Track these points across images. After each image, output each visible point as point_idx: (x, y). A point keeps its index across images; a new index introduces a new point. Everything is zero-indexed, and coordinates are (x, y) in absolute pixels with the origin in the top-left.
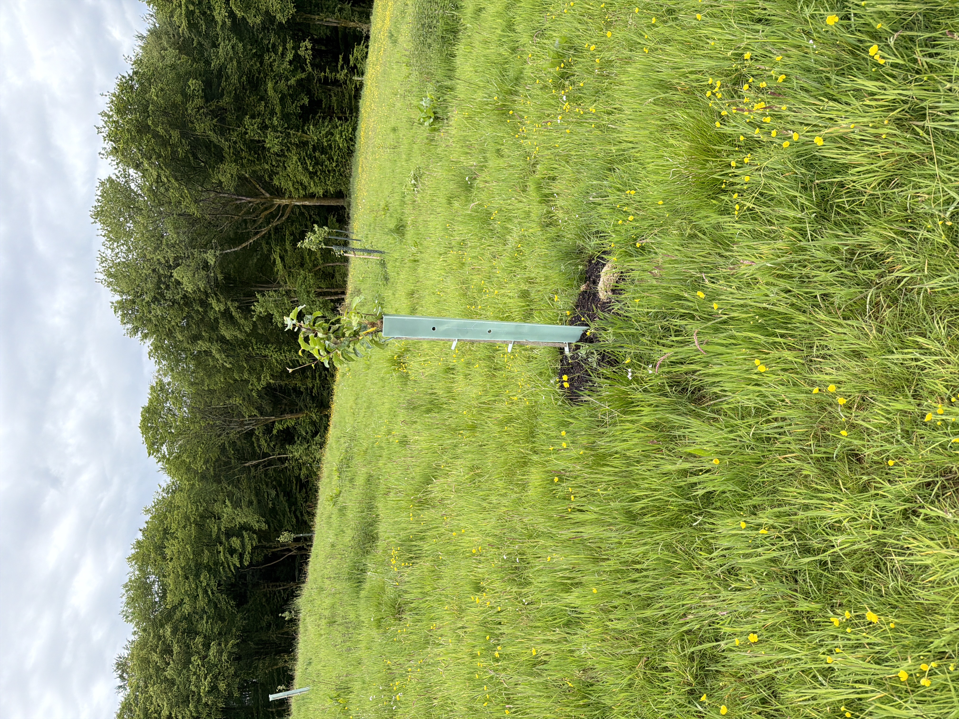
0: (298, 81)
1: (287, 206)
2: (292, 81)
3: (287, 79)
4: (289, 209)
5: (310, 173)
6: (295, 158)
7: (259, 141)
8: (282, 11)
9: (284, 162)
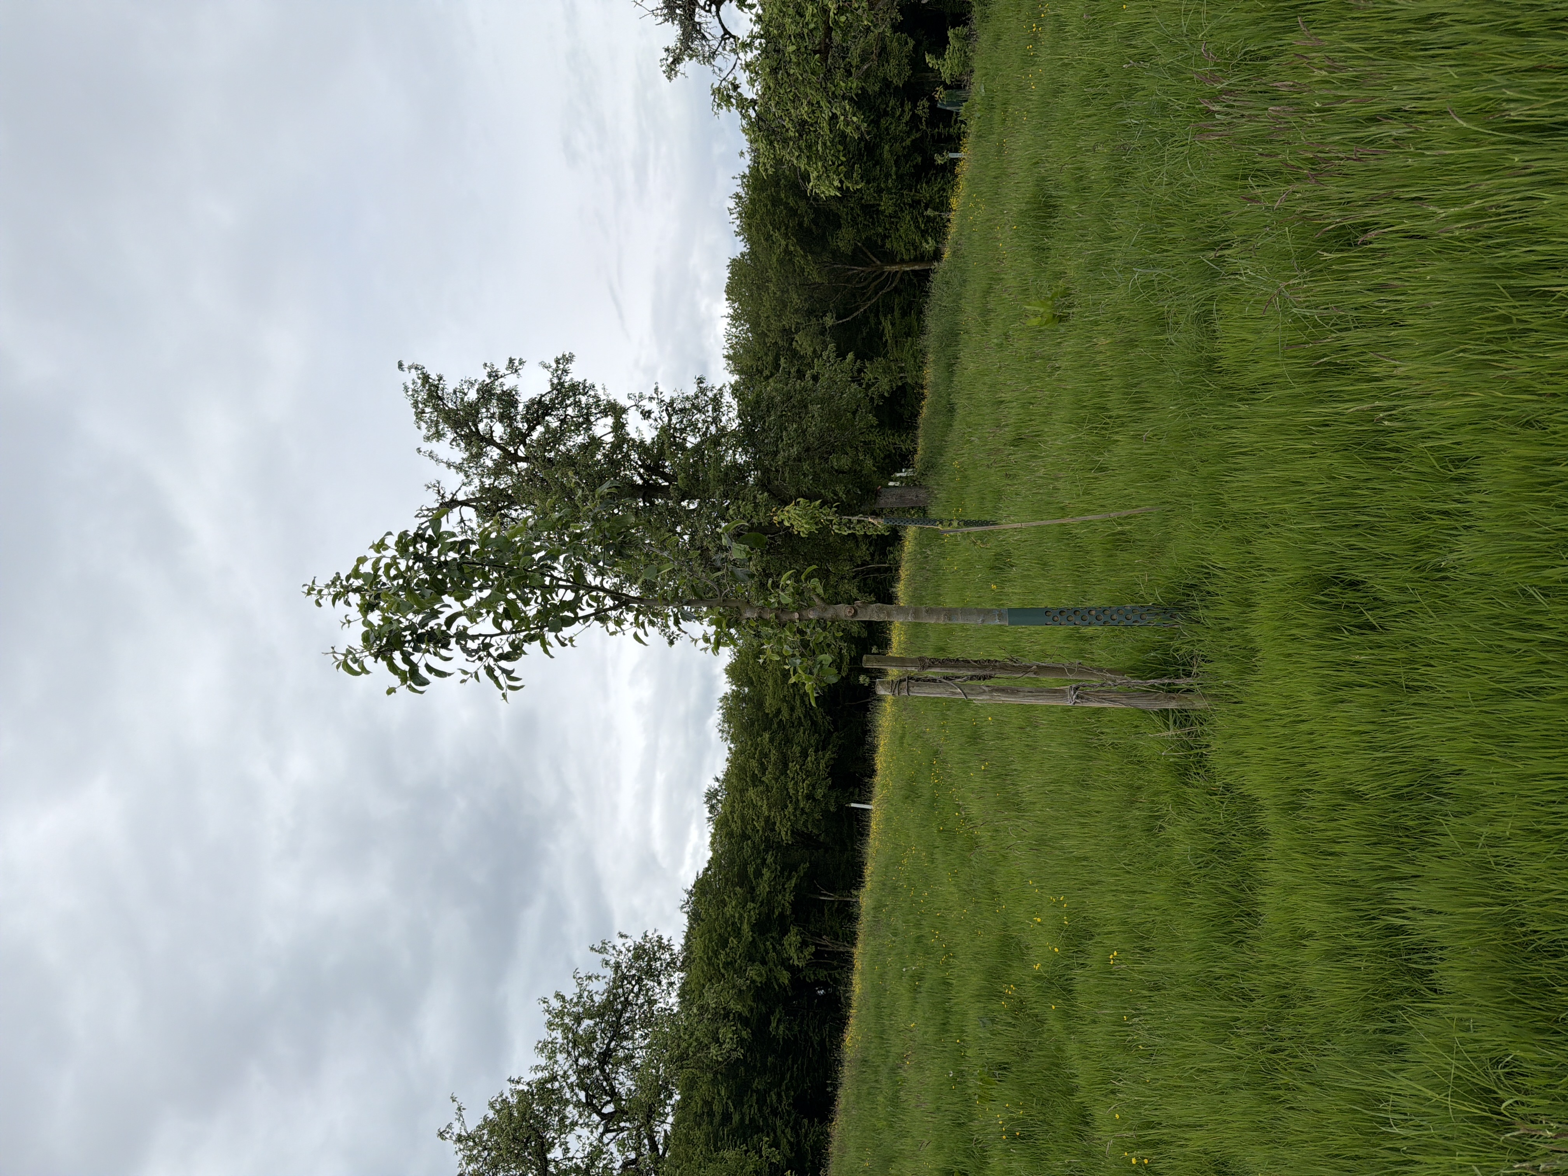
0: (913, 141)
1: (897, 272)
2: (908, 142)
3: (903, 140)
4: (899, 275)
5: (922, 231)
6: (908, 218)
7: (873, 206)
8: (899, 74)
9: (897, 223)
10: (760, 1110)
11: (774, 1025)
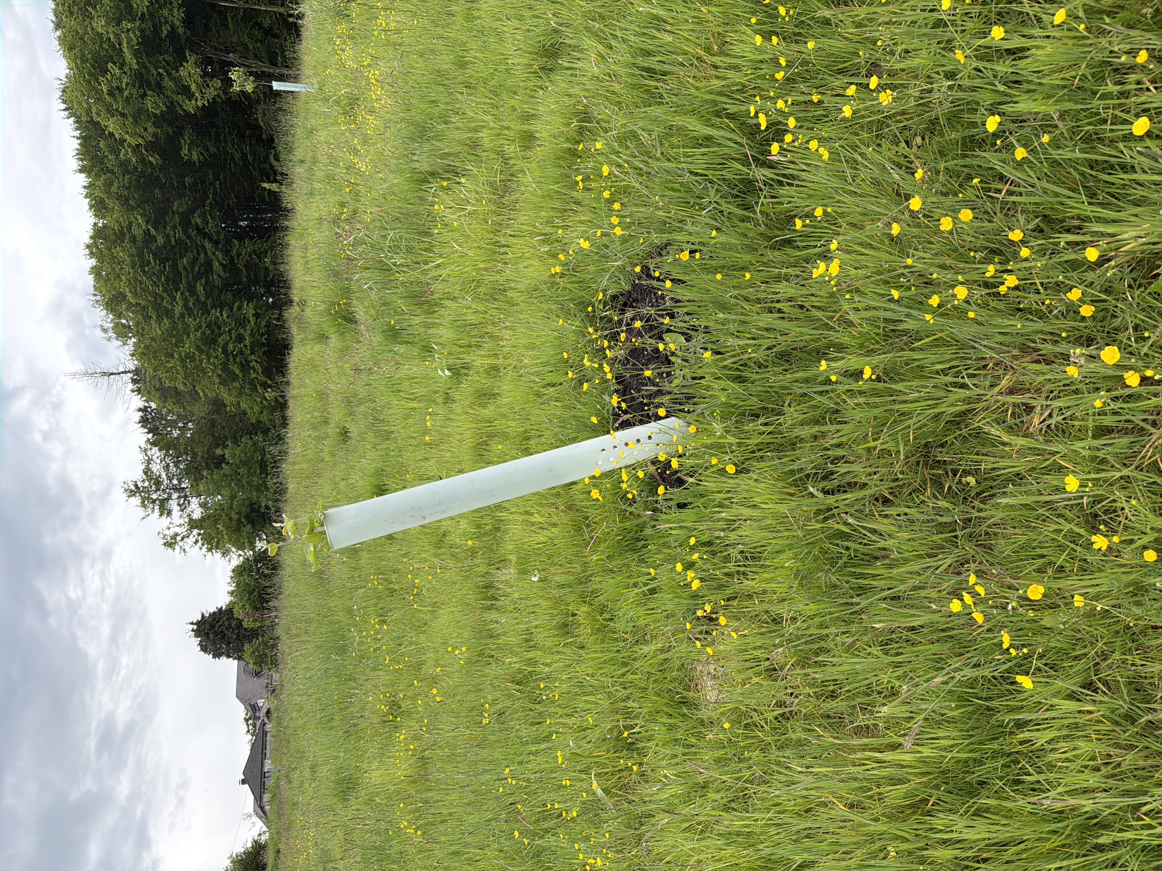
10: (185, 232)
11: (185, 151)
